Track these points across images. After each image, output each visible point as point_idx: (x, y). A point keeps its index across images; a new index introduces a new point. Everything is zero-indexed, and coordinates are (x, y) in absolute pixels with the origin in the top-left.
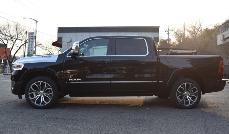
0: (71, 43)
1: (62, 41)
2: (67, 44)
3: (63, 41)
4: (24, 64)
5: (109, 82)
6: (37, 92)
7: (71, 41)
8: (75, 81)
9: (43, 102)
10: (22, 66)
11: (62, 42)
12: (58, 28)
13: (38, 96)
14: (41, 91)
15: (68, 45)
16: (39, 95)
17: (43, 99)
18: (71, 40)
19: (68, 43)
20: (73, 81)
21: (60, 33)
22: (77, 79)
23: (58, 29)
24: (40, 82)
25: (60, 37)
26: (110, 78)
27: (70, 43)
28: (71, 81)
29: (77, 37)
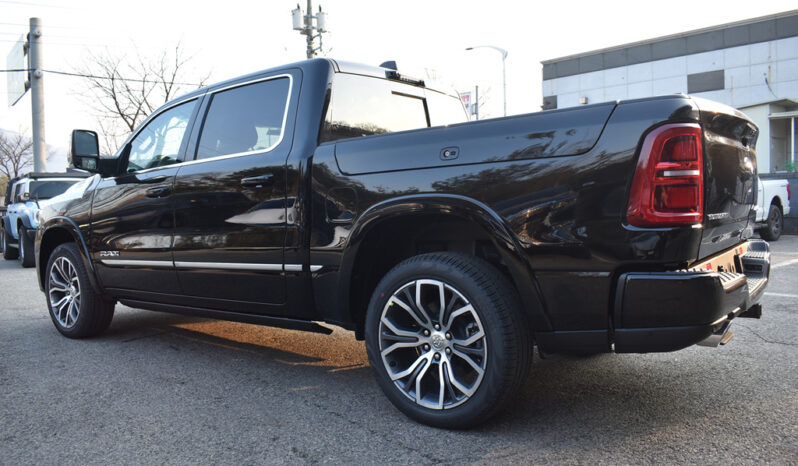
8: (110, 257)
12: (542, 63)
13: (66, 299)
20: (107, 258)
21: (549, 81)
22: (112, 252)
23: (542, 66)
25: (550, 95)
26: (172, 249)
28: (104, 257)
29: (604, 87)
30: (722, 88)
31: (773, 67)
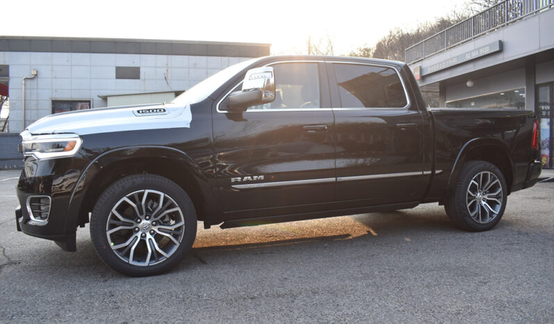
0: (36, 80)
1: (8, 76)
2: (25, 85)
3: (11, 74)
4: (81, 137)
5: (334, 179)
6: (132, 224)
7: (36, 75)
8: (248, 182)
9: (155, 253)
10: (75, 142)
11: (9, 79)
13: (137, 237)
14: (144, 221)
15: (28, 86)
16: (139, 234)
17: (152, 245)
18: (37, 71)
19: (29, 82)
20: (242, 183)
21: (2, 53)
22: (252, 178)
24: (143, 193)
25: (2, 63)
26: (336, 169)
27: (34, 82)
28: (237, 183)
29: (52, 65)
30: (139, 78)
31: (169, 70)
